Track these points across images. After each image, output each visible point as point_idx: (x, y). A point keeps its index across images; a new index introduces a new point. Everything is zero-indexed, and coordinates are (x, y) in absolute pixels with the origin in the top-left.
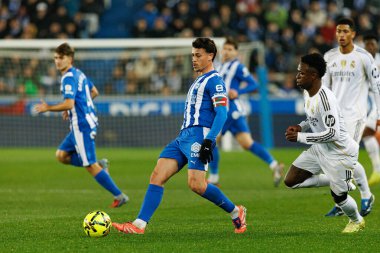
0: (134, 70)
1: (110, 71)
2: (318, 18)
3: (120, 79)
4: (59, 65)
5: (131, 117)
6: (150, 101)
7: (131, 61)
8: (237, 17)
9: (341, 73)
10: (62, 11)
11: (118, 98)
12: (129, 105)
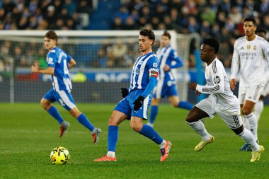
0: (112, 51)
1: (96, 51)
2: (236, 18)
3: (103, 58)
4: (47, 46)
5: (110, 83)
6: (123, 72)
7: (111, 45)
8: (181, 16)
9: (247, 54)
10: (64, 12)
11: (101, 70)
12: (109, 74)
